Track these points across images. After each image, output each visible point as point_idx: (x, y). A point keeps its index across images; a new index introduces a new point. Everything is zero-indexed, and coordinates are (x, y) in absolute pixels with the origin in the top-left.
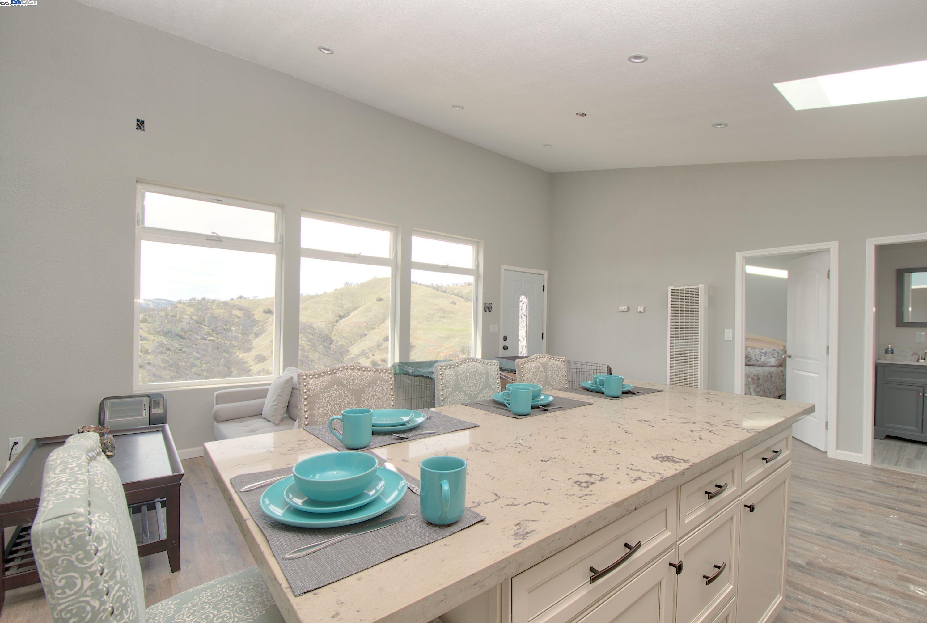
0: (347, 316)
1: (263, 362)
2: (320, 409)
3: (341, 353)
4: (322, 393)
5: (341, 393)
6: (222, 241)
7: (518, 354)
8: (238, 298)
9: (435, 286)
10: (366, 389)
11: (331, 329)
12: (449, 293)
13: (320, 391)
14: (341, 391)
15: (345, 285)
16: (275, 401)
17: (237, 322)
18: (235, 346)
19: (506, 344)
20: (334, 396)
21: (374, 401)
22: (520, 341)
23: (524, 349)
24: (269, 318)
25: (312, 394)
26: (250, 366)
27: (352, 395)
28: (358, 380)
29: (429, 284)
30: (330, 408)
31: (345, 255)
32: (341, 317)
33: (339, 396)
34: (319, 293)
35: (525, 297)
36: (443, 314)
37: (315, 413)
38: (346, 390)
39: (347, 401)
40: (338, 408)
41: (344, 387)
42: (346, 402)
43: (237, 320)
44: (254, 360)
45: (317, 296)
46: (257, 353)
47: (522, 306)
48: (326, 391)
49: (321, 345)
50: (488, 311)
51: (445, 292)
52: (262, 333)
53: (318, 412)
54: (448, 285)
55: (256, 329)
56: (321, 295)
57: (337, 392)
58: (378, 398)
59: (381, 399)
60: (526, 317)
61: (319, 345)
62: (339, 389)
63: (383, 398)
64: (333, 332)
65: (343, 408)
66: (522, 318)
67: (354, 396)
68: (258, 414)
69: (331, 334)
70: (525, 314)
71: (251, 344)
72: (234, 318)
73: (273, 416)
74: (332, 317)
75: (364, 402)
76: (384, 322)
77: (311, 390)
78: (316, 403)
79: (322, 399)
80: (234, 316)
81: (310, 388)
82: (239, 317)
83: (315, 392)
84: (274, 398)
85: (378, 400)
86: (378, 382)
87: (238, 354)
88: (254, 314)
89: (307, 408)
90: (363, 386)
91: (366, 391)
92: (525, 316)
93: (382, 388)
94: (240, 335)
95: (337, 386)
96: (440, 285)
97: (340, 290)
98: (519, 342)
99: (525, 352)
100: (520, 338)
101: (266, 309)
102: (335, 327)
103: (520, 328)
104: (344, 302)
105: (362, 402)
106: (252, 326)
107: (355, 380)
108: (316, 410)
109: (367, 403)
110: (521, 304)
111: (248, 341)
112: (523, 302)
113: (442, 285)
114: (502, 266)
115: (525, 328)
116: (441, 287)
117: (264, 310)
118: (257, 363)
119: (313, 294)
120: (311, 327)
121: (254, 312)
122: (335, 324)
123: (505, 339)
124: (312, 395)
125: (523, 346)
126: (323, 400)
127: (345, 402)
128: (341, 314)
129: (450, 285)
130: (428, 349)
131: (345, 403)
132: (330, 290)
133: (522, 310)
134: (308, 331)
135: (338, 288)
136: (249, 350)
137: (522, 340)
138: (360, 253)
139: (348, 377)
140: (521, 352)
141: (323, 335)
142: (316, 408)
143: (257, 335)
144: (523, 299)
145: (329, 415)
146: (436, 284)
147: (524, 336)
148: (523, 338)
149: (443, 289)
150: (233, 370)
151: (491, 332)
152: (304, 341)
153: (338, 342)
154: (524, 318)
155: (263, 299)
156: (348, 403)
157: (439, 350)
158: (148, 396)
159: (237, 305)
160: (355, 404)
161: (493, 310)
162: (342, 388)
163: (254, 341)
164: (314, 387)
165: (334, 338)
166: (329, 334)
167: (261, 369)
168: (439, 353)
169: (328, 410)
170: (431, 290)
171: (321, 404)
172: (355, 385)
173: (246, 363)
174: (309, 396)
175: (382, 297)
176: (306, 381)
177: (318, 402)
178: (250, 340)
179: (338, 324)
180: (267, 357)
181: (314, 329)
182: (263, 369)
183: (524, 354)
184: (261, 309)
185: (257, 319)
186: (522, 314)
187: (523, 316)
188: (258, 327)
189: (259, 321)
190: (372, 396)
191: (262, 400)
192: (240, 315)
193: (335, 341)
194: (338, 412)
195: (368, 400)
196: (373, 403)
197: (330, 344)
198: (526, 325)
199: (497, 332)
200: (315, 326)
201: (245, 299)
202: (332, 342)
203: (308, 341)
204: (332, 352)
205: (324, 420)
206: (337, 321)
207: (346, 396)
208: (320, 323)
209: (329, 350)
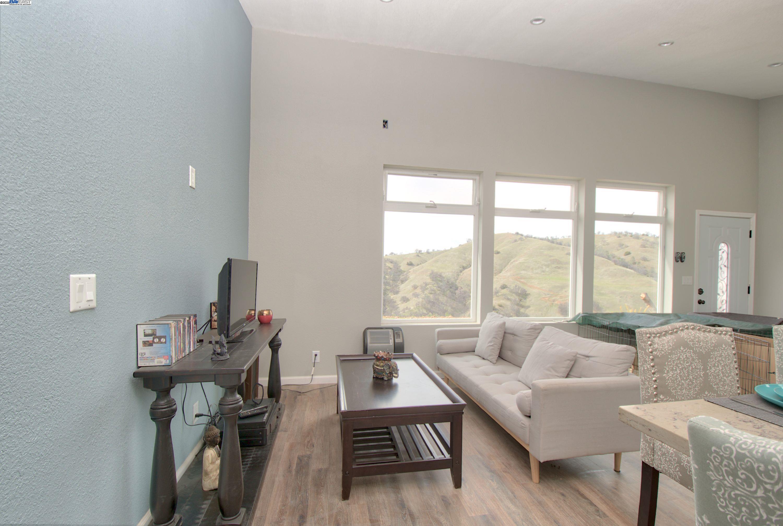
0: (469, 267)
1: (406, 302)
2: (670, 373)
3: (464, 298)
4: (670, 354)
5: (688, 356)
6: (436, 207)
7: (716, 310)
8: (390, 254)
9: (550, 238)
10: (712, 353)
11: (456, 278)
12: (565, 245)
13: (668, 352)
14: (687, 354)
15: (468, 242)
16: (490, 342)
17: (390, 272)
18: (388, 290)
19: (702, 297)
20: (681, 358)
21: (721, 368)
22: (719, 294)
23: (724, 304)
24: (410, 269)
25: (659, 354)
26: (398, 305)
27: (698, 359)
28: (703, 342)
29: (544, 236)
30: (679, 372)
31: (531, 211)
32: (464, 268)
33: (686, 359)
34: (447, 249)
35: (726, 245)
36: (557, 265)
37: (665, 376)
38: (693, 353)
39: (695, 365)
40: (686, 373)
41: (690, 350)
42: (694, 367)
43: (389, 270)
44: (401, 300)
45: (446, 251)
46: (403, 295)
47: (721, 255)
48: (673, 352)
49: (448, 291)
50: (680, 261)
51: (560, 244)
52: (406, 280)
53: (668, 375)
54: (564, 237)
55: (402, 277)
56: (448, 250)
57: (684, 354)
58: (725, 365)
59: (727, 366)
60: (726, 268)
61: (447, 291)
62: (685, 351)
63: (730, 365)
64: (458, 280)
65: (691, 373)
66: (721, 268)
67: (700, 360)
68: (471, 351)
69: (456, 282)
70: (726, 264)
71: (399, 288)
72: (388, 269)
73: (490, 356)
74: (457, 268)
75: (711, 368)
76: (501, 272)
77: (659, 350)
78: (665, 365)
79: (670, 361)
80: (387, 268)
81: (657, 348)
82: (391, 268)
83: (663, 353)
84: (490, 339)
85: (724, 367)
86: (724, 346)
87: (390, 295)
88: (400, 266)
89: (654, 370)
90: (708, 350)
91: (712, 355)
92: (725, 266)
93: (728, 353)
94: (391, 282)
95: (683, 347)
96: (555, 237)
97: (463, 245)
98: (718, 296)
99: (725, 308)
100: (719, 292)
101: (409, 262)
102: (460, 276)
103: (719, 280)
104: (466, 255)
105: (709, 368)
106: (399, 275)
107: (701, 342)
108: (666, 374)
109: (713, 369)
110: (720, 252)
111: (396, 286)
112: (722, 251)
113: (557, 237)
114: (697, 211)
115: (725, 280)
116: (556, 239)
117: (408, 263)
118: (403, 303)
119: (442, 249)
120: (441, 276)
121: (400, 265)
122: (460, 273)
123: (701, 292)
124: (660, 356)
125: (723, 301)
126: (672, 363)
127: (692, 366)
128: (465, 265)
129: (565, 237)
130: (543, 297)
131: (692, 368)
132: (455, 245)
133: (721, 259)
134: (439, 279)
135: (462, 244)
136: (397, 293)
137: (721, 294)
138: (546, 208)
139: (692, 338)
140: (720, 308)
141: (450, 283)
142: (666, 371)
143: (402, 282)
144: (723, 247)
145: (678, 380)
146: (551, 237)
147: (724, 289)
148: (723, 292)
149: (558, 241)
150: (387, 307)
151: (683, 284)
152: (435, 287)
153: (462, 288)
154: (725, 269)
155: (407, 255)
156: (695, 368)
157: (554, 298)
158: (392, 329)
159: (390, 259)
160: (702, 370)
161: (686, 260)
162: (688, 350)
163: (400, 286)
164: (661, 347)
165: (459, 285)
166: (454, 282)
167: (405, 307)
168: (554, 301)
169: (678, 374)
170: (546, 242)
171: (670, 367)
172: (701, 348)
173: (395, 302)
174: (655, 357)
175: (499, 250)
176: (651, 340)
177: (667, 364)
178: (398, 286)
179: (462, 274)
180: (409, 299)
181: (443, 278)
182: (407, 307)
183: (723, 310)
184: (405, 262)
185: (403, 270)
186: (721, 265)
187: (722, 266)
188: (403, 276)
189: (404, 272)
190: (718, 361)
191: (475, 339)
192: (392, 267)
193: (459, 288)
194: (686, 378)
195: (714, 366)
196: (720, 371)
197: (455, 290)
198: (727, 277)
199: (691, 284)
200: (444, 275)
201: (395, 254)
202: (457, 289)
203: (439, 287)
204: (457, 297)
205: (674, 386)
206: (461, 272)
207: (693, 360)
208: (447, 273)
209: (454, 295)
